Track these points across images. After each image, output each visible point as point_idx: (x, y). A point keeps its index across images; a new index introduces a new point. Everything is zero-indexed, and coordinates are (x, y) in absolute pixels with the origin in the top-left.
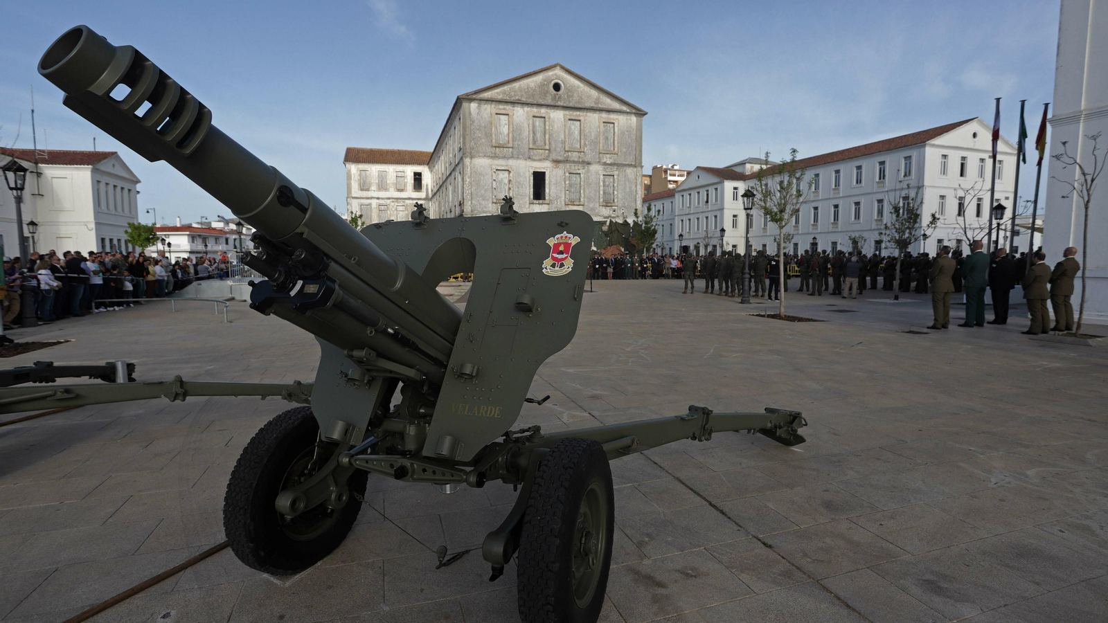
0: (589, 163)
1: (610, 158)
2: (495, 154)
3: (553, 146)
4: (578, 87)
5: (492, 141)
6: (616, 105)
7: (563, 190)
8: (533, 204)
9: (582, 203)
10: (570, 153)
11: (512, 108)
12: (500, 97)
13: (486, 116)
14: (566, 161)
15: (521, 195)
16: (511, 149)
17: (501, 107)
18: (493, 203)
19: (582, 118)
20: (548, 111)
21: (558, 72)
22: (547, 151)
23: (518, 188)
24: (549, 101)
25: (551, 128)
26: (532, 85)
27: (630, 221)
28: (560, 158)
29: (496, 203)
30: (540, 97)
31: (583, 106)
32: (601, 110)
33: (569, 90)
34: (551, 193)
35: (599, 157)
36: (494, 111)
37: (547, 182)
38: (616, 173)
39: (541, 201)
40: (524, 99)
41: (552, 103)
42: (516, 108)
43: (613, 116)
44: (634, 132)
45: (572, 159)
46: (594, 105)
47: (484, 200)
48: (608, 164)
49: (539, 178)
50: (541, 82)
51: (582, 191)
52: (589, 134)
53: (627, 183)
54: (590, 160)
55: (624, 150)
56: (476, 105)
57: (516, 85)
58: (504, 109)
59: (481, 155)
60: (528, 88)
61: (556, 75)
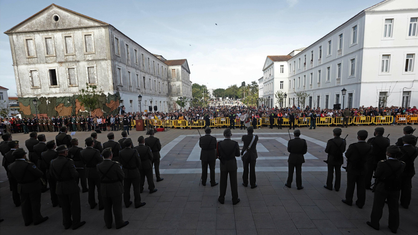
0: (78, 62)
1: (91, 57)
2: (29, 62)
3: (58, 54)
4: (68, 16)
5: (26, 55)
6: (91, 23)
7: (66, 78)
8: (51, 88)
9: (77, 85)
10: (67, 57)
11: (33, 35)
12: (27, 30)
13: (21, 42)
14: (66, 62)
15: (44, 84)
16: (36, 59)
17: (28, 35)
18: (31, 89)
19: (72, 35)
20: (53, 34)
21: (55, 9)
22: (55, 57)
23: (43, 80)
24: (53, 28)
25: (55, 43)
26: (42, 20)
27: (106, 94)
28: (63, 60)
29: (32, 89)
30: (48, 26)
31: (72, 27)
32: (81, 28)
33: (63, 19)
34: (60, 81)
35: (84, 57)
36: (25, 38)
37: (57, 75)
38: (95, 65)
39: (55, 86)
40: (39, 29)
41: (55, 29)
42: (35, 35)
43: (90, 31)
44: (104, 38)
45: (69, 60)
46: (78, 26)
47: (27, 87)
48: (90, 61)
49: (53, 73)
50: (47, 17)
51: (76, 78)
52: (77, 44)
53: (103, 70)
54: (79, 59)
55: (99, 50)
56: (16, 36)
57: (34, 21)
58: (30, 36)
59: (22, 63)
60: (40, 22)
61: (54, 11)
